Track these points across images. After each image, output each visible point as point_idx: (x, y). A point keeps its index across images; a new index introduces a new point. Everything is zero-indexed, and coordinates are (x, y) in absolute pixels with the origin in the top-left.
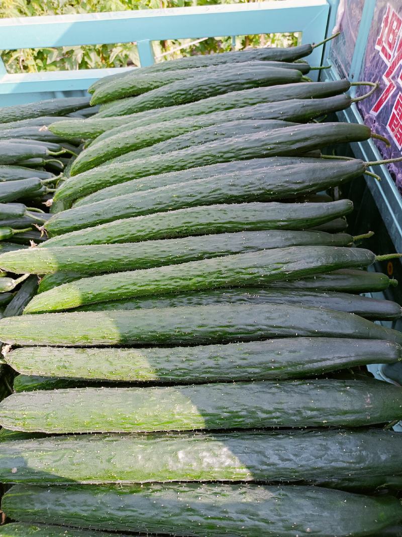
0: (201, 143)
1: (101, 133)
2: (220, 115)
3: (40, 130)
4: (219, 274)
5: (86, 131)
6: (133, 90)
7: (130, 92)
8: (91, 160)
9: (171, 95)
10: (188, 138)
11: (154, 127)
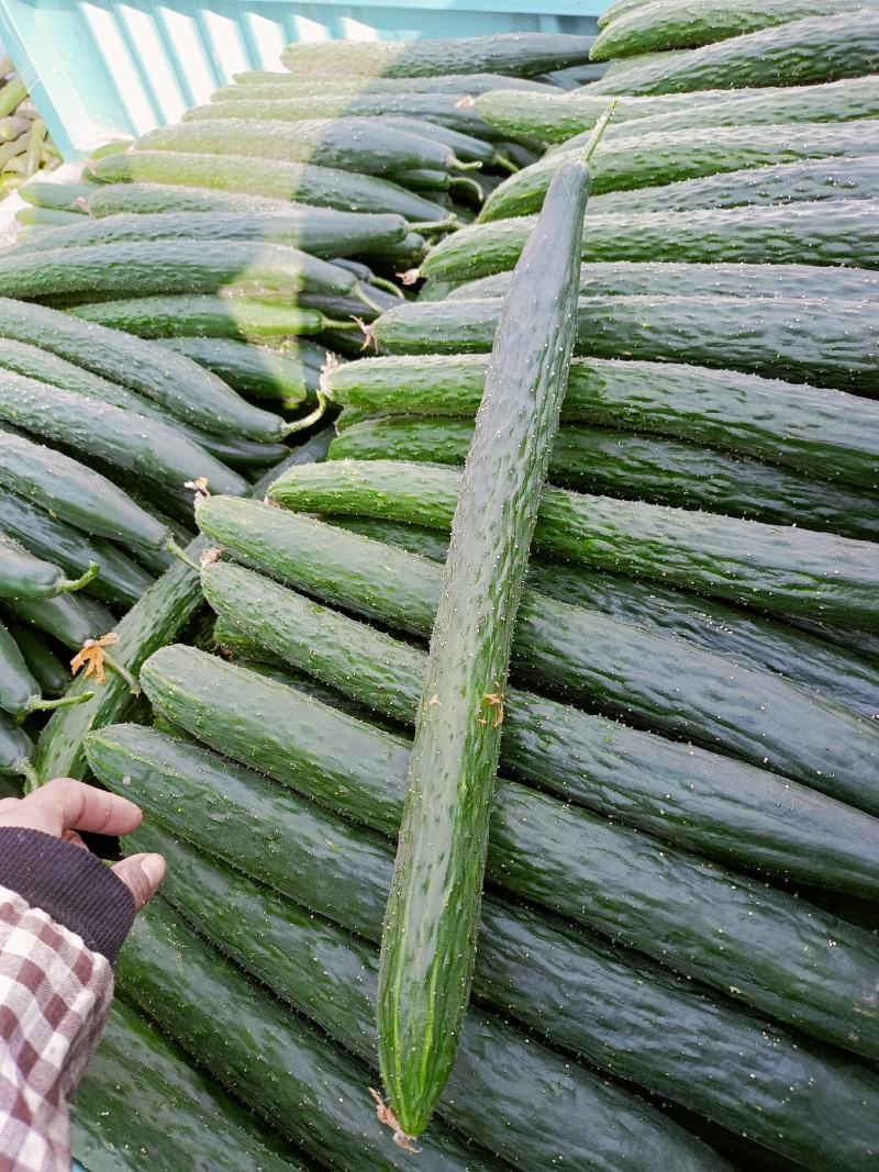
0: (786, 200)
1: (576, 132)
2: (869, 131)
3: (458, 105)
4: (651, 548)
5: (547, 123)
6: (694, 30)
7: (686, 36)
8: (525, 195)
9: (775, 57)
10: (755, 180)
11: (686, 137)
